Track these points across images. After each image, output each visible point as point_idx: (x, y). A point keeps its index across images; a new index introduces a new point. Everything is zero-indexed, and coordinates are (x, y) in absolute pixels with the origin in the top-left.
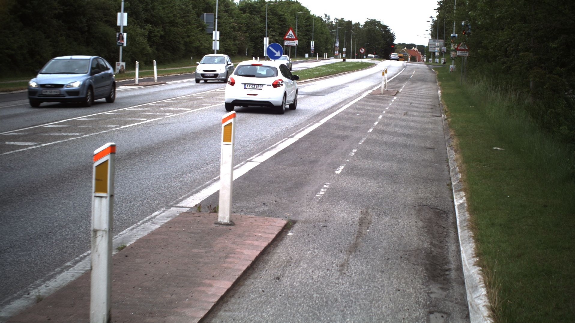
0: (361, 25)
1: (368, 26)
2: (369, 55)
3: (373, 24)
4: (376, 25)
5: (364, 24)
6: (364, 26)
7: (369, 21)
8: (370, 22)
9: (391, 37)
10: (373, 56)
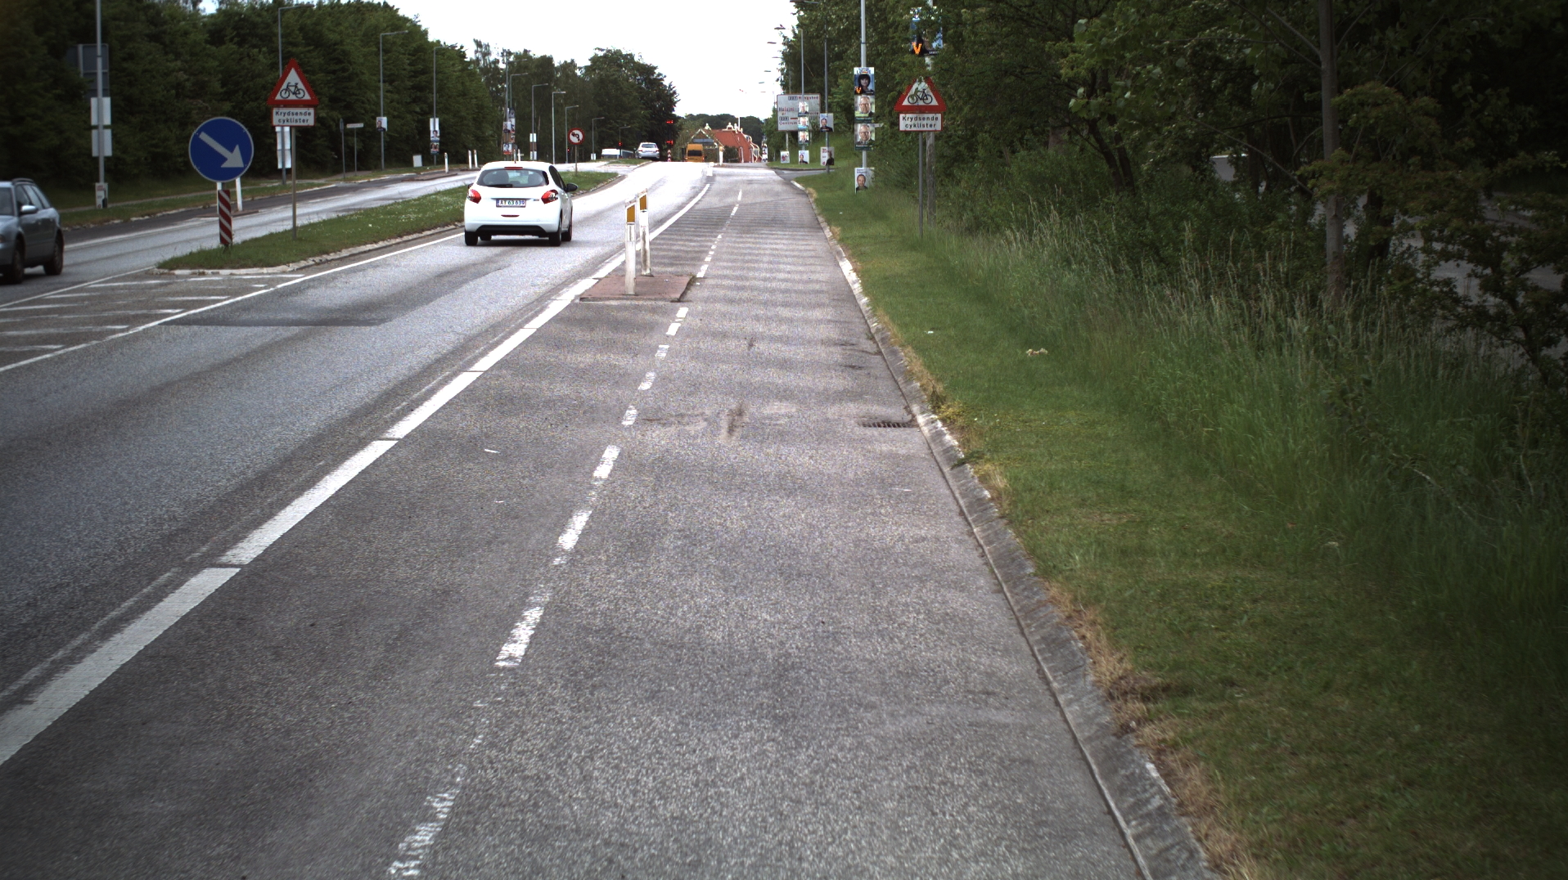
0: (580, 68)
1: (600, 69)
2: (606, 152)
3: (611, 64)
4: (620, 66)
5: (589, 63)
6: (589, 69)
7: (601, 54)
8: (605, 56)
9: (667, 98)
10: (615, 152)
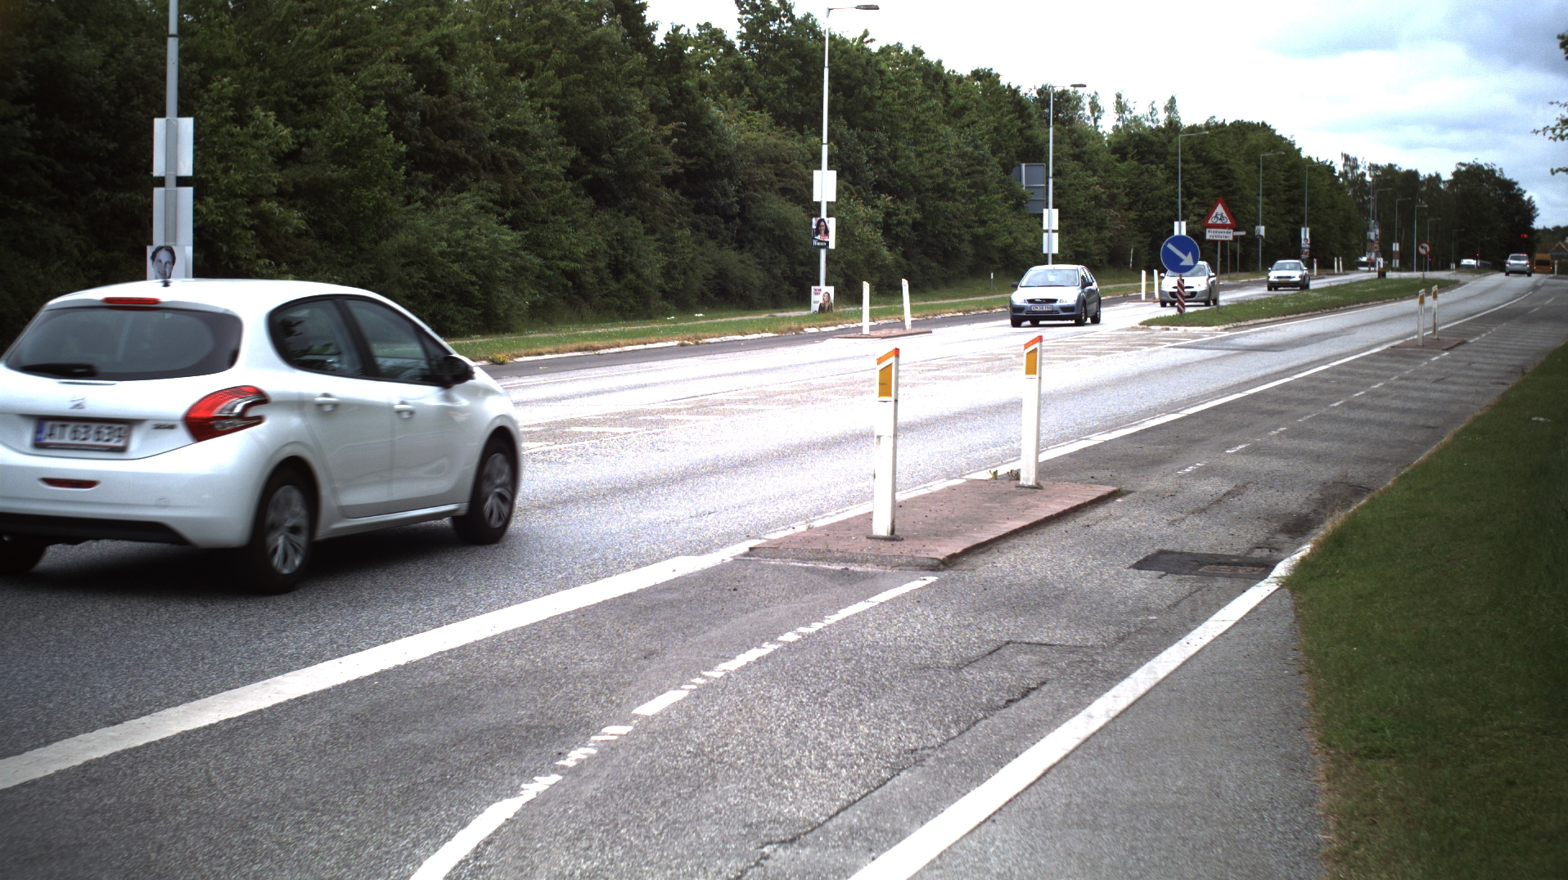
0: (1444, 182)
1: (1462, 183)
2: (1465, 262)
3: (1474, 178)
4: (1482, 181)
5: (1451, 178)
6: (1451, 183)
7: (1463, 169)
8: (1468, 171)
9: (1527, 211)
10: (1473, 262)
